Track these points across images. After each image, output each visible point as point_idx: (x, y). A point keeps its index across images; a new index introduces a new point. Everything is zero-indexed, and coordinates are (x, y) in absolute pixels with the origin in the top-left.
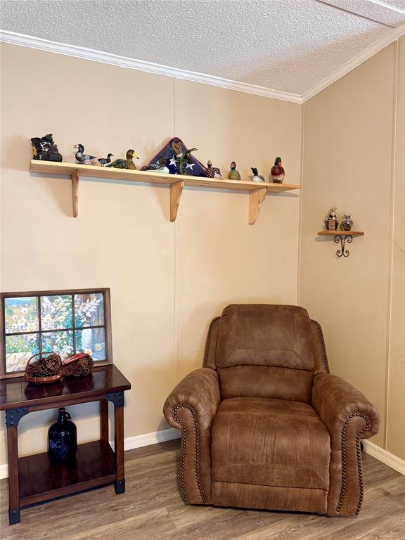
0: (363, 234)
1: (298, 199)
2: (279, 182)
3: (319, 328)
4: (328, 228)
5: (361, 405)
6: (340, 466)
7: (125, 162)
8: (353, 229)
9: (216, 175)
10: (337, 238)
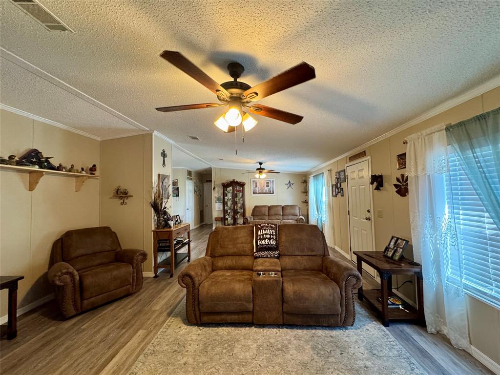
0: (132, 196)
1: (99, 181)
2: (94, 174)
3: (115, 234)
4: (117, 194)
5: (142, 252)
6: (135, 275)
7: (8, 161)
8: (128, 194)
9: (64, 170)
10: (121, 198)
